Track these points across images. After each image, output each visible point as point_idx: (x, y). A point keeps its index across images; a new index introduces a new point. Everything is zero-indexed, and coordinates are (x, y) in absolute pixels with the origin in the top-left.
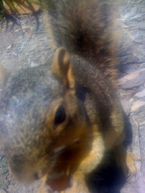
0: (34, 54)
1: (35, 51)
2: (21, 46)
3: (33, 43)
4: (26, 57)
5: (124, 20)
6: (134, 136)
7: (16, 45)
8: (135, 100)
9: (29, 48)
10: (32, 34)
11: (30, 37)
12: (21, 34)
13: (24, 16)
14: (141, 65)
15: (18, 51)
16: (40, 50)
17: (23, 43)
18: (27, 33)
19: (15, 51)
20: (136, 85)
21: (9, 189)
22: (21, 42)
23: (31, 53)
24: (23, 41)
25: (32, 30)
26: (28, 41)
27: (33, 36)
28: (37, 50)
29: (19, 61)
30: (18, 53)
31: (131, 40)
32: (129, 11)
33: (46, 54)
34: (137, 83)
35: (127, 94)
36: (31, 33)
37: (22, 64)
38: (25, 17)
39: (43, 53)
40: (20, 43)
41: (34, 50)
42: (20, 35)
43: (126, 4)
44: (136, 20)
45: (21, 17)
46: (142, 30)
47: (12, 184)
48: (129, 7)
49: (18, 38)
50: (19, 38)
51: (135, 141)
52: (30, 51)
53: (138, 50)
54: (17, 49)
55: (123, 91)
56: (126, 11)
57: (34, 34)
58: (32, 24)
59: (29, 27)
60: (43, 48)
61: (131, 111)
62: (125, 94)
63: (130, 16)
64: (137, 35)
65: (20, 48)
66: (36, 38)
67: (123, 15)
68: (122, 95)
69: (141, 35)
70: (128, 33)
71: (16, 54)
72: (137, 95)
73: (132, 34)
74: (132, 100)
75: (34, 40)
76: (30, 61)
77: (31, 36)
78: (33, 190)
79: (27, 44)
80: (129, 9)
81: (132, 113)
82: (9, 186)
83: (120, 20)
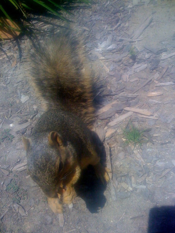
3: (20, 73)
4: (15, 88)
5: (100, 50)
7: (3, 75)
8: (109, 128)
9: (16, 78)
10: (17, 63)
11: (15, 66)
14: (114, 97)
15: (6, 81)
16: (28, 81)
17: (10, 72)
18: (11, 60)
26: (14, 70)
29: (10, 93)
30: (7, 84)
38: (7, 42)
40: (7, 73)
41: (22, 81)
42: (4, 63)
43: (103, 31)
44: (110, 51)
45: (2, 43)
46: (116, 62)
47: (23, 199)
48: (105, 34)
50: (4, 67)
52: (18, 82)
53: (112, 83)
56: (103, 39)
58: (15, 50)
59: (12, 54)
61: (105, 137)
62: (102, 123)
63: (106, 46)
64: (111, 67)
65: (7, 78)
66: (22, 67)
67: (101, 44)
68: (99, 124)
69: (114, 68)
70: (104, 65)
73: (107, 66)
74: (106, 128)
78: (39, 200)
79: (13, 74)
80: (105, 37)
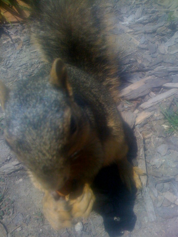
0: (25, 68)
1: (27, 65)
2: (10, 60)
3: (25, 56)
4: (17, 71)
5: (127, 23)
6: (138, 149)
7: (4, 59)
8: (141, 112)
9: (20, 62)
10: (23, 45)
11: (21, 49)
12: (10, 46)
13: (13, 24)
14: (147, 73)
15: (7, 65)
16: (33, 63)
17: (13, 56)
18: (16, 44)
19: (3, 65)
20: (141, 95)
21: (4, 220)
22: (11, 55)
23: (22, 68)
24: (13, 54)
25: (22, 40)
26: (18, 53)
27: (24, 48)
28: (29, 63)
29: (9, 77)
30: (8, 68)
31: (136, 46)
32: (134, 13)
33: (40, 67)
34: (141, 93)
35: (131, 106)
36: (21, 44)
37: (12, 80)
38: (14, 26)
39: (36, 66)
40: (9, 57)
42: (8, 47)
43: (130, 5)
44: (141, 23)
45: (10, 26)
46: (148, 33)
47: (7, 214)
48: (133, 8)
49: (6, 50)
50: (8, 51)
51: (140, 155)
52: (21, 65)
53: (143, 57)
54: (6, 63)
55: (128, 102)
56: (130, 12)
57: (25, 45)
58: (22, 33)
59: (19, 37)
60: (36, 61)
61: (136, 124)
62: (129, 106)
63: (135, 19)
64: (143, 40)
65: (9, 62)
66: (28, 50)
67: (127, 17)
68: (126, 107)
69: (146, 40)
70: (132, 38)
71: (5, 70)
72: (142, 105)
73: (137, 39)
74: (137, 111)
75: (25, 52)
76: (22, 76)
77: (22, 47)
79: (17, 57)
80: (133, 10)
81: (138, 126)
82: (3, 217)
83: (123, 23)
